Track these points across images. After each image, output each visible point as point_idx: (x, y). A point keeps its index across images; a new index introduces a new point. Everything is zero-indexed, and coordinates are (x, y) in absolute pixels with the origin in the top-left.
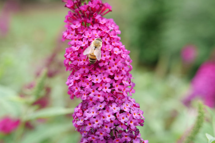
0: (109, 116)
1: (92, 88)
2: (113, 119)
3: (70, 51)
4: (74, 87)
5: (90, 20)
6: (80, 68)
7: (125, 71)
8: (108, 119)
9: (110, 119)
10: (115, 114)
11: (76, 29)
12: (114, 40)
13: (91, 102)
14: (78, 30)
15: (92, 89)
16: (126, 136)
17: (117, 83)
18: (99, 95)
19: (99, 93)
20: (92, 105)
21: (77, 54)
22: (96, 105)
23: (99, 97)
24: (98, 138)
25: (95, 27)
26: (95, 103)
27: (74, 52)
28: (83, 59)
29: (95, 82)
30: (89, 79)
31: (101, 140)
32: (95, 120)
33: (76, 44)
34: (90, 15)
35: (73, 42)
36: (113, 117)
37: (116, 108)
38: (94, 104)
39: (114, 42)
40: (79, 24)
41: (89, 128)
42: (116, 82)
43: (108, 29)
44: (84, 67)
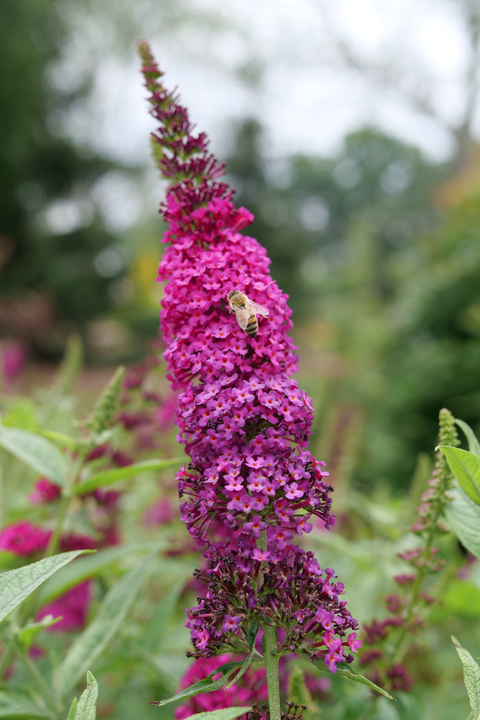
0: (243, 396)
1: (211, 349)
2: (250, 399)
3: (172, 288)
4: (179, 354)
5: (210, 236)
6: (190, 316)
7: (276, 323)
8: (241, 399)
9: (245, 400)
10: (255, 393)
11: (184, 251)
12: (256, 269)
13: (210, 375)
14: (188, 252)
15: (211, 352)
16: (276, 436)
17: (260, 343)
18: (225, 360)
19: (226, 356)
20: (211, 381)
21: (184, 291)
22: (219, 381)
23: (224, 364)
24: (223, 437)
25: (221, 247)
26: (217, 376)
27: (180, 288)
28: (197, 299)
29: (218, 336)
30: (207, 333)
31: (227, 439)
32: (216, 403)
33: (184, 276)
34: (212, 228)
35: (177, 273)
36: (250, 398)
37: (256, 384)
38: (215, 378)
39: (255, 273)
40: (189, 242)
41: (205, 421)
42: (257, 341)
43: (244, 250)
44: (198, 315)
